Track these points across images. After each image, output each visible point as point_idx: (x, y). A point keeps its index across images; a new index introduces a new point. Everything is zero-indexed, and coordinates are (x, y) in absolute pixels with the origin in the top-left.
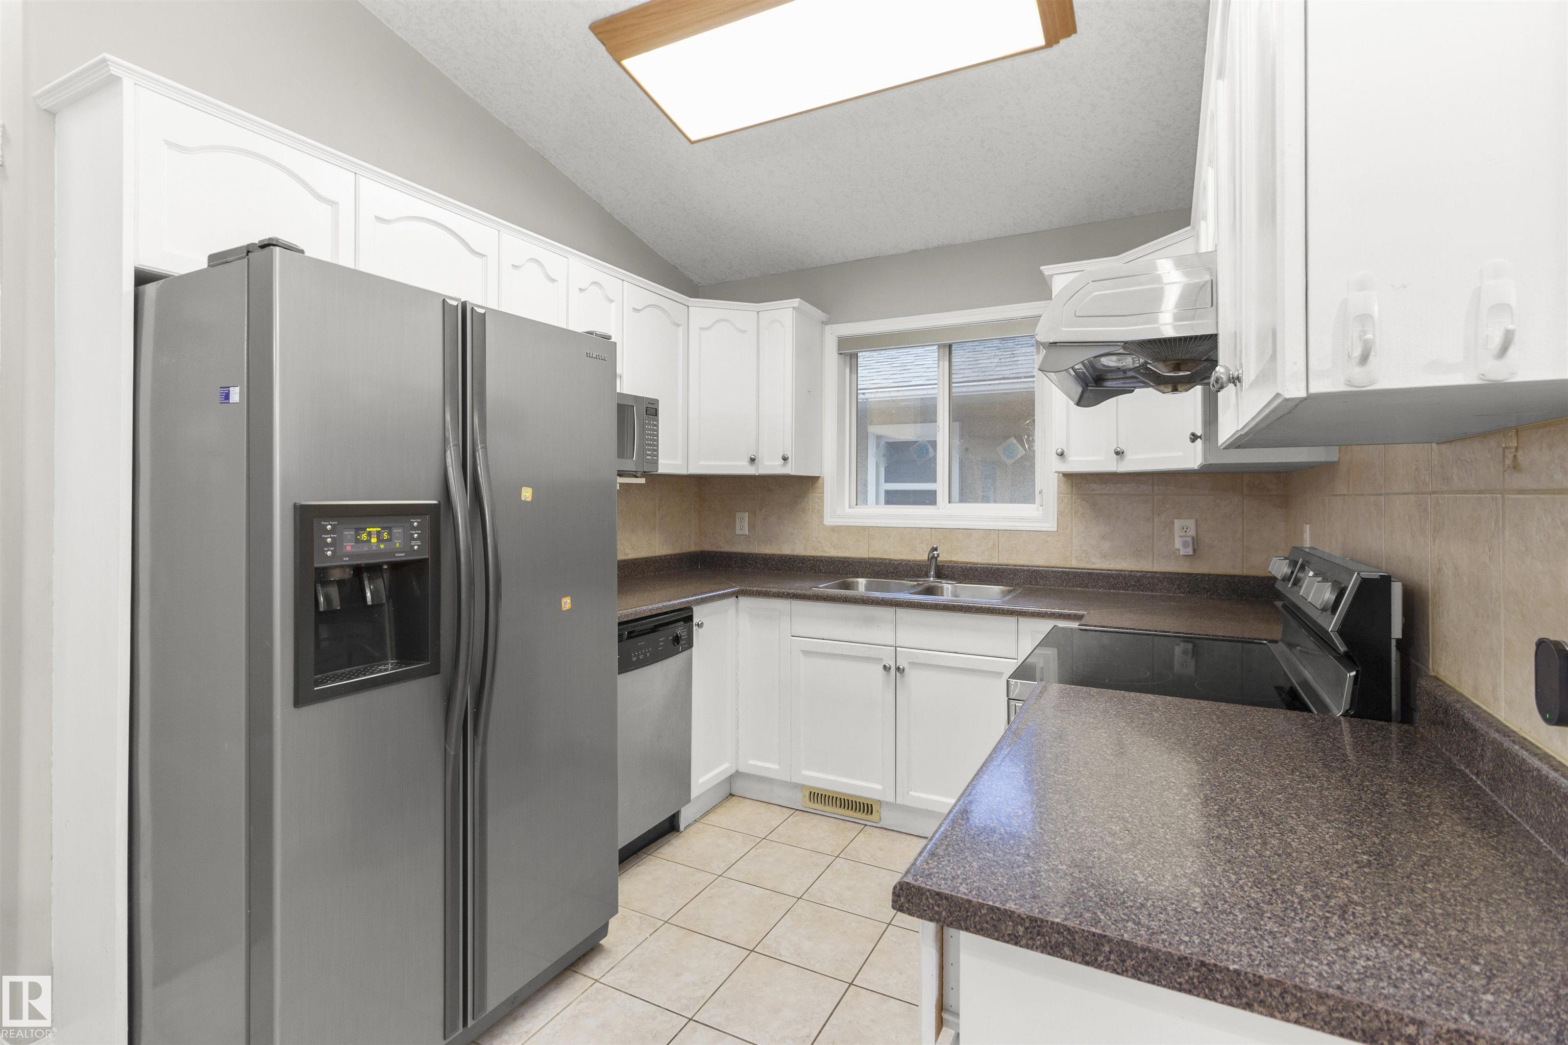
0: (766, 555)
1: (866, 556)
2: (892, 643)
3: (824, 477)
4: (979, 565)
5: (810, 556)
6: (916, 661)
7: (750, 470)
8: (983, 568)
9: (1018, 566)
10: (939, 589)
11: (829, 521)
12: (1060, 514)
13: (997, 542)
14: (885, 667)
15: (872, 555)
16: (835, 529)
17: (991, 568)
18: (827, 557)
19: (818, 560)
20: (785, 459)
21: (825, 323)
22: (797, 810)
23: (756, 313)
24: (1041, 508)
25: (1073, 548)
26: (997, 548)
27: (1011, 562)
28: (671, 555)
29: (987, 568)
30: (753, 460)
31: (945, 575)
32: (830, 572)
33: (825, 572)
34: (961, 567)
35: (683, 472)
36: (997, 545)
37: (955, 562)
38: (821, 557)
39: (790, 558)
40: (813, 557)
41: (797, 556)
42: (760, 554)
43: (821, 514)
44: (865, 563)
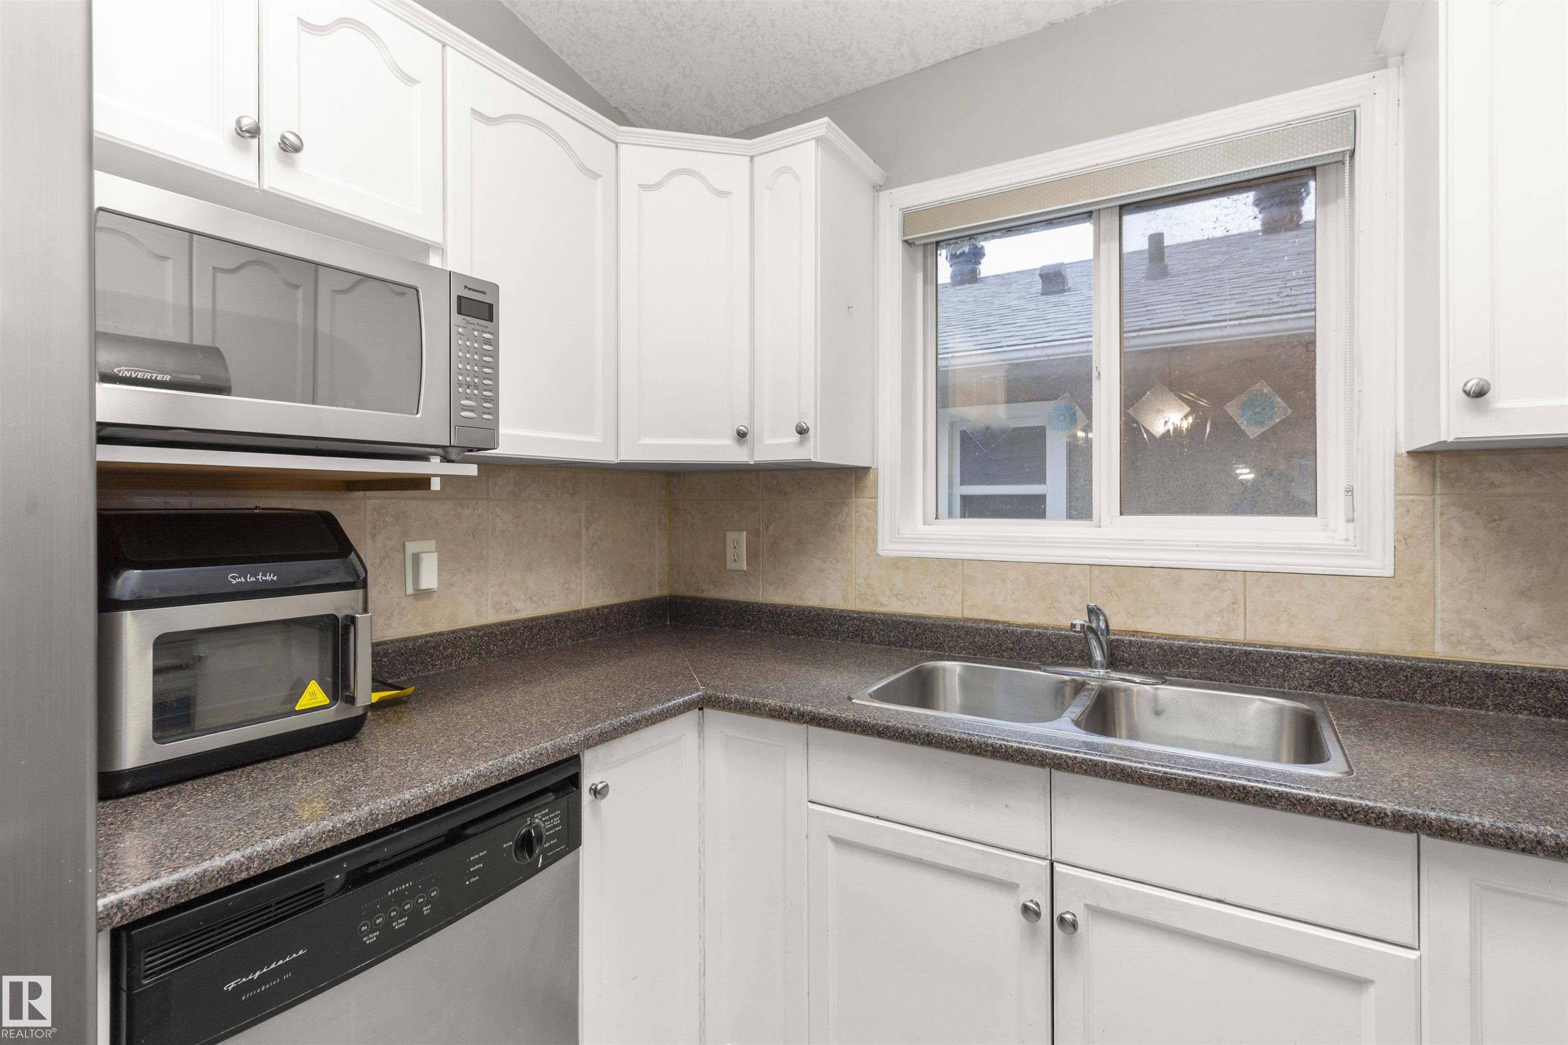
0: (776, 606)
1: (959, 616)
2: (1045, 852)
3: (877, 469)
4: (1201, 644)
5: (854, 612)
6: (1106, 905)
7: (738, 455)
8: (1211, 649)
9: (1297, 649)
10: (1122, 695)
11: (887, 547)
12: (1403, 540)
13: (1240, 598)
14: (1026, 909)
15: (968, 614)
16: (899, 563)
17: (1231, 651)
18: (884, 614)
19: (867, 620)
20: (802, 431)
21: (877, 188)
23: (748, 159)
24: (1351, 525)
25: (1439, 615)
26: (1242, 610)
27: (1275, 639)
28: (611, 608)
29: (1220, 651)
30: (742, 435)
31: (1123, 659)
32: (890, 643)
33: (881, 643)
34: (1160, 646)
35: (607, 456)
36: (1241, 603)
37: (1145, 634)
38: (872, 613)
39: (818, 615)
40: (858, 613)
41: (831, 610)
42: (766, 605)
43: (872, 535)
44: (958, 628)
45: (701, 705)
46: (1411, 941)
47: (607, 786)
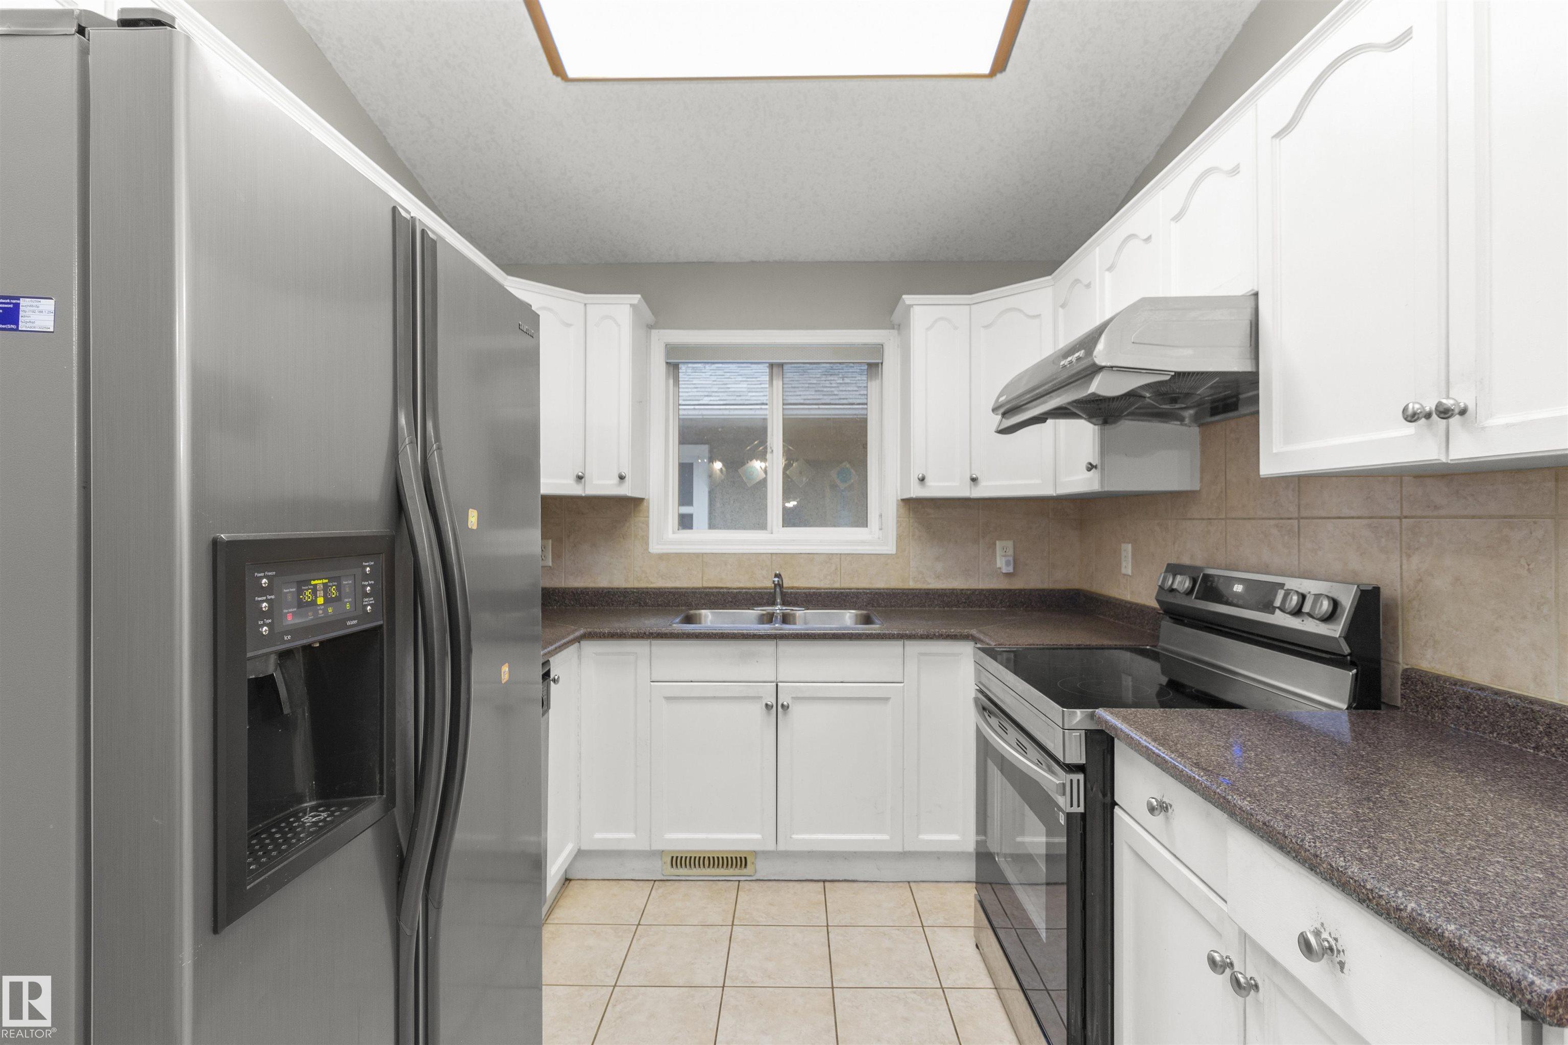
0: (577, 589)
1: (700, 586)
2: (773, 679)
3: (649, 499)
4: (823, 590)
5: (634, 588)
6: (800, 695)
7: (576, 490)
8: (827, 593)
9: (861, 589)
10: (791, 618)
11: (655, 547)
12: (899, 538)
13: (839, 566)
14: (767, 705)
15: (705, 585)
16: (663, 557)
17: (835, 592)
18: (654, 588)
19: (643, 593)
20: (622, 478)
21: (650, 327)
22: (655, 881)
23: (583, 305)
24: (881, 532)
25: (911, 569)
26: (839, 573)
27: (853, 585)
29: (831, 593)
30: (580, 478)
31: (788, 601)
32: (659, 605)
33: (653, 606)
34: (805, 593)
36: (839, 569)
37: (798, 588)
38: (647, 588)
39: (609, 592)
40: (637, 589)
41: (618, 588)
42: (569, 588)
43: (645, 540)
44: (701, 593)
45: (578, 640)
46: (900, 680)
47: (559, 677)
